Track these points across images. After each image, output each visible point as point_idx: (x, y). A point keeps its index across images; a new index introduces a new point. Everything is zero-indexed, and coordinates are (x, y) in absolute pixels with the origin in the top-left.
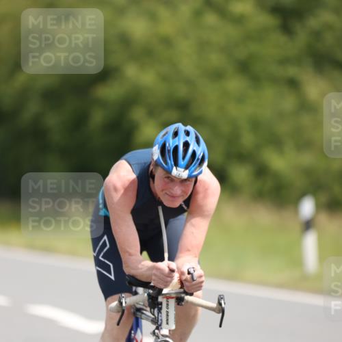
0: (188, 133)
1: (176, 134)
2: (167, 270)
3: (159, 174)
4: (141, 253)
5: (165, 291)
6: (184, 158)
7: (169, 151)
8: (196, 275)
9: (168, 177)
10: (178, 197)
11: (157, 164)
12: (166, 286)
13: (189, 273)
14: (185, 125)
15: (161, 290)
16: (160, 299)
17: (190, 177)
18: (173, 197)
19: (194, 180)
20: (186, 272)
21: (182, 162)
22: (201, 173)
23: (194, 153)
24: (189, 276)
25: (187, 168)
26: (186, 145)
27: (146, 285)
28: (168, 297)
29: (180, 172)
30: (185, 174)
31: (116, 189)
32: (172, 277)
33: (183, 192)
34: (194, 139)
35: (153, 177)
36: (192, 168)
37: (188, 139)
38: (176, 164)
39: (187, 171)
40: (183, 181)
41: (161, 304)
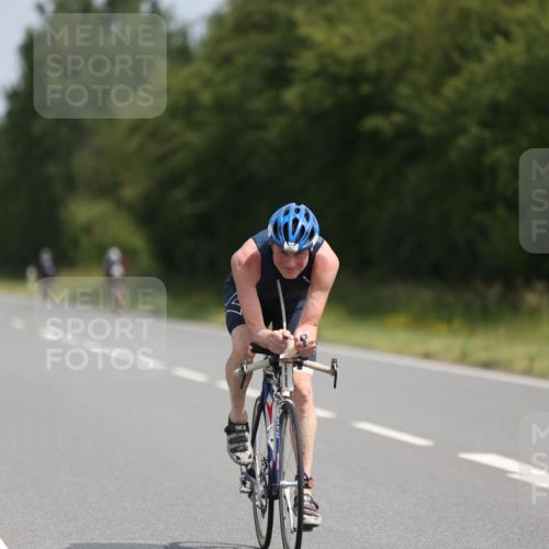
0: (298, 211)
1: (287, 213)
2: (281, 337)
5: (282, 357)
6: (293, 233)
7: (280, 228)
8: (308, 341)
10: (294, 269)
12: (282, 352)
15: (278, 356)
16: (281, 364)
17: (300, 251)
18: (290, 270)
19: (307, 253)
20: (299, 339)
22: (311, 245)
23: (303, 228)
24: (301, 343)
25: (297, 242)
26: (296, 221)
28: (286, 361)
29: (292, 246)
30: (296, 248)
32: (286, 344)
33: (298, 264)
34: (303, 215)
36: (302, 242)
37: (298, 216)
38: (287, 240)
39: (297, 245)
40: (295, 254)
41: (280, 368)
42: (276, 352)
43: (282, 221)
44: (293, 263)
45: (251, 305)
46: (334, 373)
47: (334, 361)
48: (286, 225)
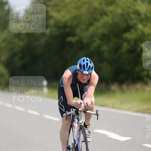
0: (87, 60)
1: (84, 61)
2: (80, 103)
3: (79, 73)
4: (73, 98)
5: (80, 110)
6: (87, 68)
7: (82, 66)
8: (89, 104)
9: (82, 74)
10: (86, 80)
11: (79, 70)
12: (80, 108)
13: (86, 104)
14: (86, 58)
16: (79, 112)
17: (89, 74)
18: (84, 80)
19: (90, 74)
20: (86, 103)
21: (86, 69)
22: (92, 72)
23: (90, 66)
24: (86, 105)
25: (88, 71)
26: (87, 64)
27: (74, 108)
28: (81, 111)
29: (86, 72)
30: (87, 73)
31: (66, 78)
32: (81, 105)
33: (87, 78)
34: (89, 62)
35: (78, 74)
36: (89, 71)
37: (88, 62)
38: (85, 70)
39: (88, 72)
40: (87, 75)
41: (79, 113)
42: (78, 108)
43: (83, 63)
44: (85, 78)
45: (69, 92)
46: (98, 115)
47: (97, 111)
48: (84, 65)
